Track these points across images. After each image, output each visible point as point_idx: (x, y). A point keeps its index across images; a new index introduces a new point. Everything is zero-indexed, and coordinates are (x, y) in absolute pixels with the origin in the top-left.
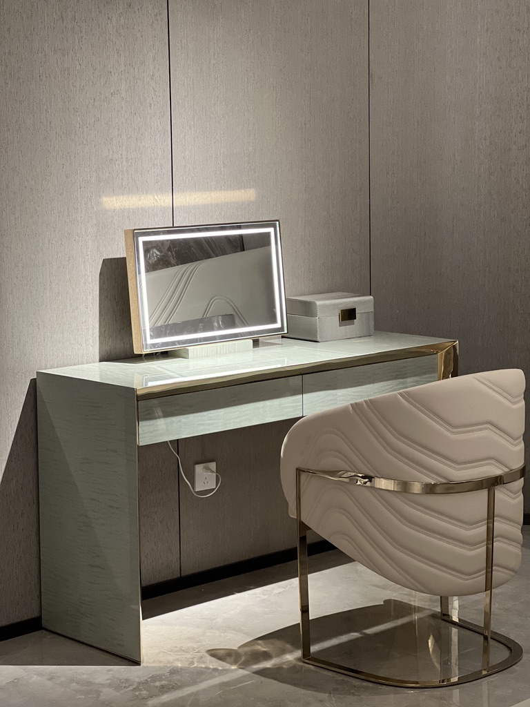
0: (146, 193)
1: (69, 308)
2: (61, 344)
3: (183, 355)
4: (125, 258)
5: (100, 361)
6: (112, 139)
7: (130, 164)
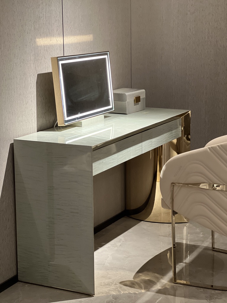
0: (53, 36)
1: (24, 103)
2: (22, 123)
3: (79, 125)
4: (52, 73)
5: (37, 132)
6: (39, 5)
7: (46, 19)
